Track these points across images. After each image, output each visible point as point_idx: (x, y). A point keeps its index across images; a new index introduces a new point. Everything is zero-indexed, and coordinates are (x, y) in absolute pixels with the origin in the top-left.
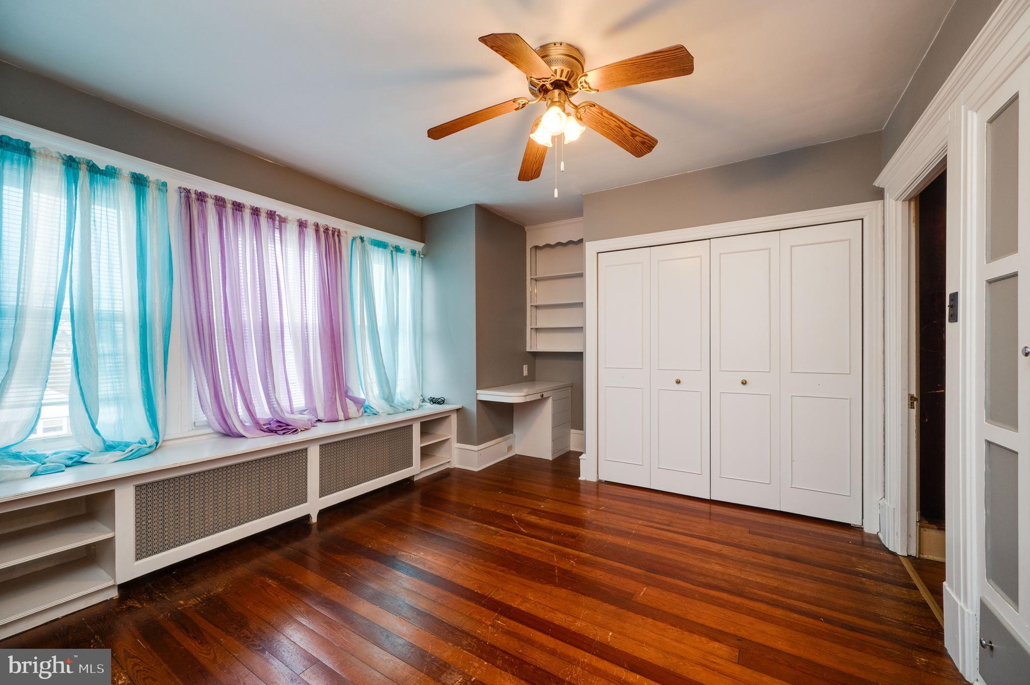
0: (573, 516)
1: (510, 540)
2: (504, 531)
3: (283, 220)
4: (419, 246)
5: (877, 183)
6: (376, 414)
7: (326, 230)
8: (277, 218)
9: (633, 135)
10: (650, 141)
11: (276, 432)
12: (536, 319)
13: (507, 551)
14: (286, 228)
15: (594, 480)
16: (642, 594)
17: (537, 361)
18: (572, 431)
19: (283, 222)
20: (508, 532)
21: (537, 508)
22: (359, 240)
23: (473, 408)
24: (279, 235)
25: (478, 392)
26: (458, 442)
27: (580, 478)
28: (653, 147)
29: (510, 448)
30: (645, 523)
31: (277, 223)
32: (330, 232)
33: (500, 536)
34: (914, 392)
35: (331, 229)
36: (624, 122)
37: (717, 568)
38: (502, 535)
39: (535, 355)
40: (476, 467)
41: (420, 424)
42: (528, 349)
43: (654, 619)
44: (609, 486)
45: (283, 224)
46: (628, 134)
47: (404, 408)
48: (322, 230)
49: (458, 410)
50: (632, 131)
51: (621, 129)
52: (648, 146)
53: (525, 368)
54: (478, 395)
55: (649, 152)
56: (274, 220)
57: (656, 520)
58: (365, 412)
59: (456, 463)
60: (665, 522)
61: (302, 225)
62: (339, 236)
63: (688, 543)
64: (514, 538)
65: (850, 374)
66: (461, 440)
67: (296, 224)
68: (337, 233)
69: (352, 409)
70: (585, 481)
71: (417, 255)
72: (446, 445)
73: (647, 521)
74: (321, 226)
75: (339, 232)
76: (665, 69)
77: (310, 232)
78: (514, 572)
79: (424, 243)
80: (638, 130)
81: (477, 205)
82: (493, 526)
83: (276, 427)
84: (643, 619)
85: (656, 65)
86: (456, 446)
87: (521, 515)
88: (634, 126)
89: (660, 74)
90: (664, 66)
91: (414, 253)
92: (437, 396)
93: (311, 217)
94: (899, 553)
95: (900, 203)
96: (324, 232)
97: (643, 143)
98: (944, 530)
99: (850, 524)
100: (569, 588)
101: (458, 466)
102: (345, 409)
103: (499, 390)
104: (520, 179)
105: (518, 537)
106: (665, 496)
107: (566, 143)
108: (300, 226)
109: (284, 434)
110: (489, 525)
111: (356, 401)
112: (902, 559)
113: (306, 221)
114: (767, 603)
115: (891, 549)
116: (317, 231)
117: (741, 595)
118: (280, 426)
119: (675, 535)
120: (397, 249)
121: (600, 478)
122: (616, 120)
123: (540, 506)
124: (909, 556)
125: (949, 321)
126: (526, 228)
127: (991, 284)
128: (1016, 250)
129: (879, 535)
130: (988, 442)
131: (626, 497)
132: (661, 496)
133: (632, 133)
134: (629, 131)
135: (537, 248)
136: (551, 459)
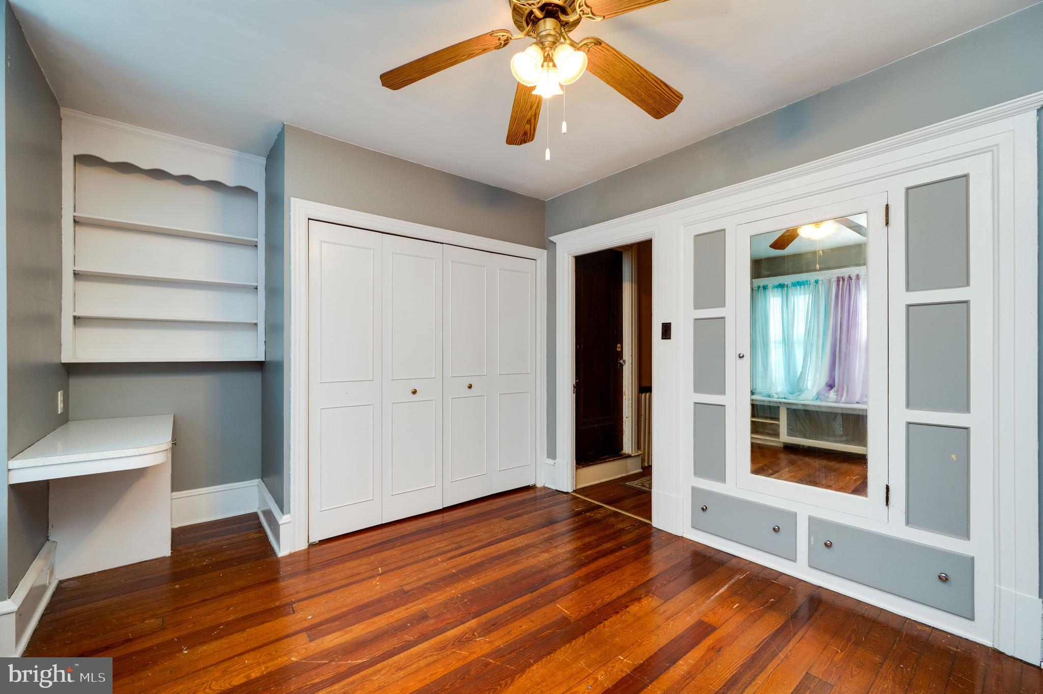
5: (552, 239)
9: (529, 122)
10: (530, 135)
12: (83, 298)
15: (303, 546)
17: (71, 381)
25: (11, 465)
28: (525, 142)
34: (574, 383)
39: (71, 369)
42: (65, 359)
44: (328, 546)
52: (524, 139)
53: (60, 396)
54: (10, 473)
55: (518, 145)
73: (440, 554)
80: (537, 120)
88: (539, 115)
89: (643, 100)
90: (654, 98)
97: (525, 134)
99: (529, 486)
106: (405, 525)
112: (574, 494)
115: (564, 491)
121: (311, 541)
124: (574, 491)
125: (662, 339)
126: (64, 111)
127: (697, 321)
128: (723, 305)
129: (546, 485)
130: (696, 403)
131: (368, 548)
132: (399, 526)
133: (529, 118)
134: (532, 116)
135: (83, 160)
136: (170, 555)
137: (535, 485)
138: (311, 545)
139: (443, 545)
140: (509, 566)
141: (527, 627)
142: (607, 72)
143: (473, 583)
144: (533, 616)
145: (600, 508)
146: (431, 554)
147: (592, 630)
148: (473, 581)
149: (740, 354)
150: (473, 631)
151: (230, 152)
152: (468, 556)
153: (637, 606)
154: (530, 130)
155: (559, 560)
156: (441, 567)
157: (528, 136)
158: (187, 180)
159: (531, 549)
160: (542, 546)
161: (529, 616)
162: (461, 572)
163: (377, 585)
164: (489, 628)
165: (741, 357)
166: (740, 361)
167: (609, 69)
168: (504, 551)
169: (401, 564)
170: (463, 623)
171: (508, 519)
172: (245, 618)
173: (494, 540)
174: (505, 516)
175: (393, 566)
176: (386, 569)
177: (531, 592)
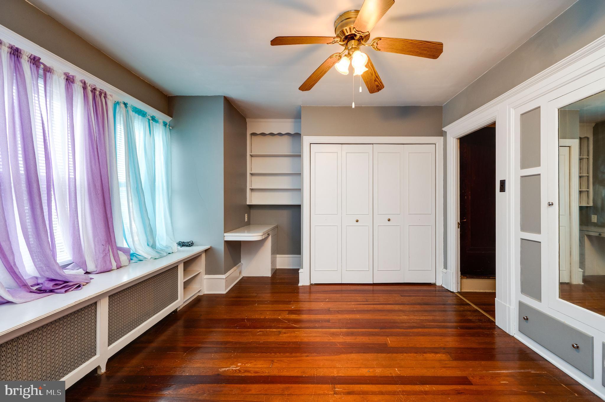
0: (316, 309)
1: (293, 334)
2: (284, 330)
3: (47, 70)
4: (168, 119)
5: (444, 129)
6: (141, 260)
7: (94, 90)
8: (42, 66)
9: (375, 81)
10: (381, 86)
11: (52, 291)
12: (252, 183)
13: (298, 342)
14: (51, 78)
15: (308, 284)
16: (389, 342)
17: (251, 211)
18: (278, 256)
19: (49, 72)
20: (286, 330)
21: (290, 309)
22: (123, 106)
23: (221, 248)
24: (43, 86)
25: (225, 234)
26: (206, 274)
27: (299, 285)
28: (380, 90)
29: (240, 273)
30: (355, 303)
31: (41, 72)
32: (97, 93)
33: (284, 334)
34: (459, 221)
35: (99, 89)
36: (376, 72)
37: (405, 317)
38: (285, 333)
39: (251, 207)
40: (222, 290)
41: (183, 264)
42: (248, 203)
43: (407, 353)
44: (317, 286)
45: (48, 74)
46: (374, 79)
47: (166, 252)
48: (89, 89)
49: (206, 251)
50: (376, 78)
51: (372, 75)
52: (379, 88)
53: (246, 215)
54: (225, 237)
55: (377, 92)
56: (38, 67)
57: (359, 300)
58: (131, 260)
59: (206, 291)
60: (364, 300)
61: (69, 80)
62: (105, 97)
63: (383, 308)
64: (294, 333)
65: (431, 214)
66: (209, 271)
67: (63, 77)
68: (103, 94)
69: (123, 258)
70: (303, 286)
71: (168, 126)
72: (198, 278)
73: (355, 301)
74: (88, 85)
75: (105, 94)
76: (425, 52)
77: (77, 88)
78: (316, 354)
79: (171, 117)
80: (379, 78)
81: (224, 97)
82: (274, 329)
83: (53, 286)
84: (402, 355)
85: (422, 48)
86: (205, 278)
87: (285, 316)
88: (379, 76)
89: (420, 53)
90: (426, 50)
91: (165, 124)
92: (186, 240)
93: (79, 74)
94: (455, 291)
95: (455, 139)
96: (92, 91)
97: (377, 86)
98: (495, 279)
99: (431, 283)
100: (354, 352)
101: (206, 292)
102: (117, 260)
103: (233, 233)
104: (300, 89)
105: (296, 331)
106: (351, 286)
107: (354, 75)
108: (67, 80)
109: (66, 291)
110: (271, 329)
111: (126, 251)
112: (456, 293)
113: (73, 76)
114: (438, 328)
115: (452, 291)
116: (85, 88)
117: (424, 327)
118: (56, 285)
119: (375, 306)
120: (153, 119)
121: (311, 283)
122: (372, 69)
123: (291, 307)
124: (458, 292)
125: (500, 192)
126: (247, 120)
127: (523, 178)
128: (539, 165)
129: (443, 285)
130: (522, 239)
131: (331, 291)
132: (348, 286)
133: (375, 79)
134: (375, 78)
135: (253, 134)
136: (270, 276)
137: (435, 284)
138: (311, 285)
139: (360, 298)
140: (381, 315)
141: (365, 340)
142: (393, 48)
143: (358, 316)
144: (371, 338)
145: (468, 305)
146: (352, 300)
147: (394, 354)
148: (359, 316)
149: (549, 203)
150: (341, 332)
151: (293, 120)
152: (366, 306)
153: (432, 355)
154: (379, 84)
155: (410, 321)
156: (352, 306)
157: (380, 86)
158: (280, 134)
159: (401, 312)
160: (408, 313)
161: (370, 337)
162: (357, 311)
163: (322, 305)
164: (347, 334)
165: (551, 204)
166: (551, 208)
167: (392, 47)
168: (385, 309)
169: (336, 300)
170: (340, 328)
171: (402, 296)
172: (276, 301)
173: (385, 303)
174: (401, 294)
175: (333, 300)
176: (329, 300)
177: (381, 329)
